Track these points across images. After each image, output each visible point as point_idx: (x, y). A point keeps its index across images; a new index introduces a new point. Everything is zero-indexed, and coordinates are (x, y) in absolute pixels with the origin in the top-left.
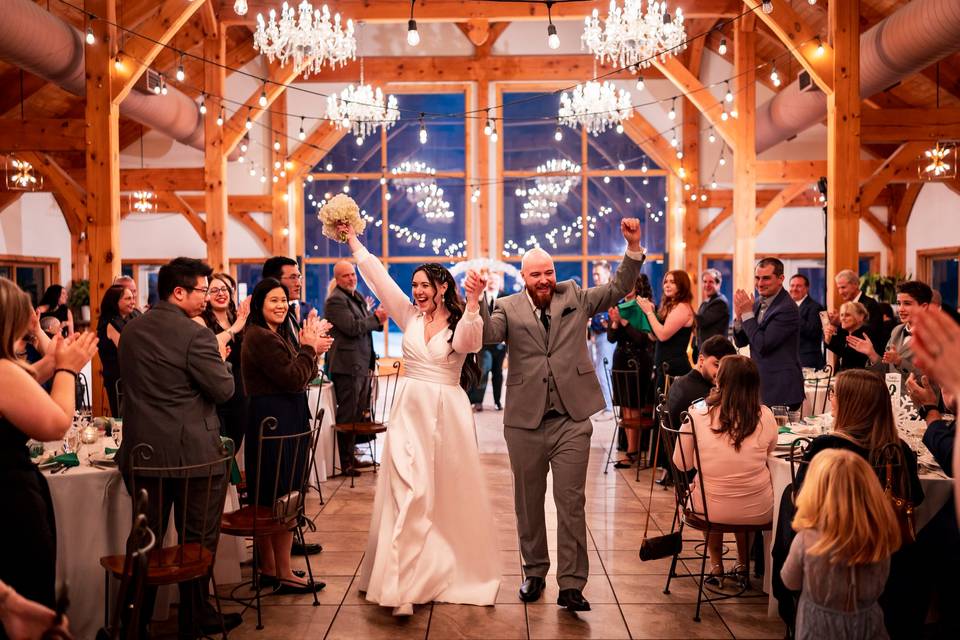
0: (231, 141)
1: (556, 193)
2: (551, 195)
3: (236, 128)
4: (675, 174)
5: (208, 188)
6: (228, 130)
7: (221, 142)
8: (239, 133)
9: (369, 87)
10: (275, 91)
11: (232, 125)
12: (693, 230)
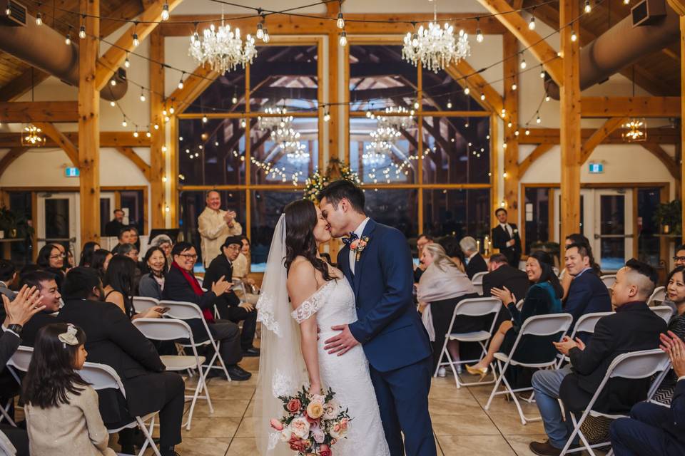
0: (103, 76)
1: (391, 136)
2: (388, 136)
3: (108, 65)
4: (498, 115)
5: (80, 120)
6: (100, 66)
7: (94, 77)
8: (110, 69)
9: (228, 27)
10: (144, 31)
11: (104, 61)
12: (513, 162)
